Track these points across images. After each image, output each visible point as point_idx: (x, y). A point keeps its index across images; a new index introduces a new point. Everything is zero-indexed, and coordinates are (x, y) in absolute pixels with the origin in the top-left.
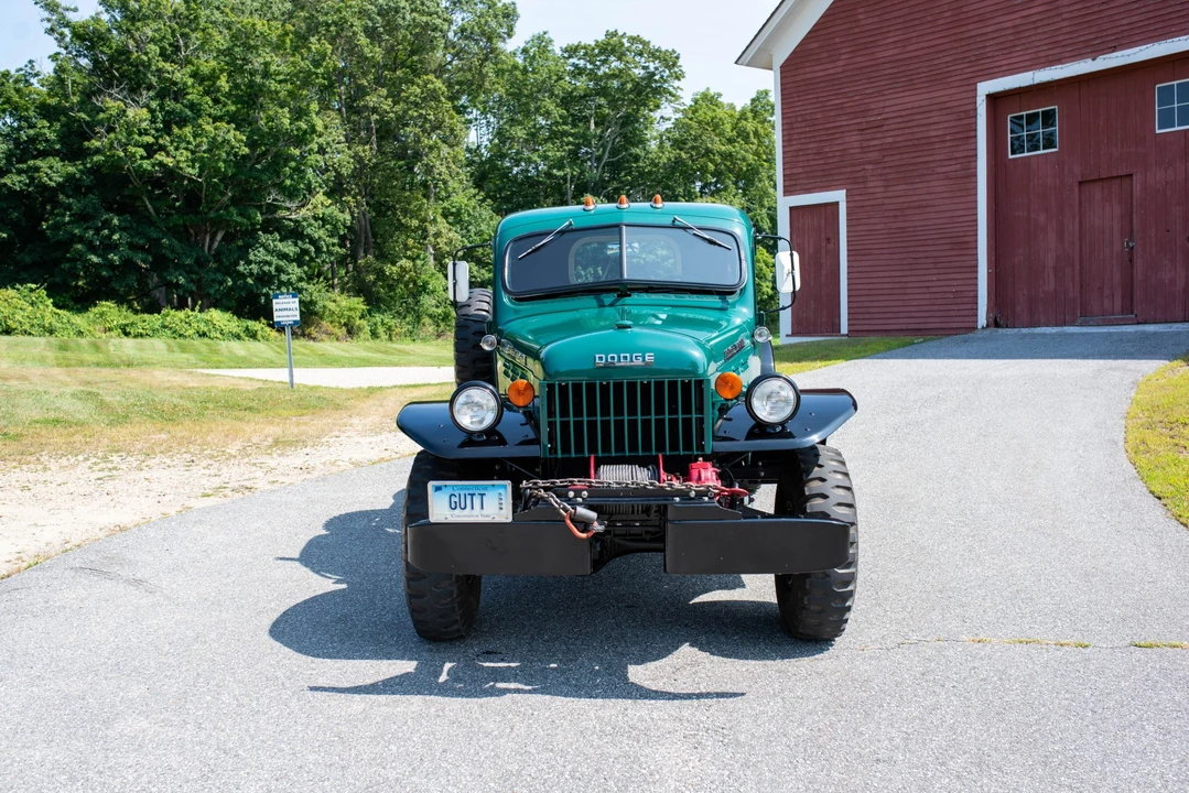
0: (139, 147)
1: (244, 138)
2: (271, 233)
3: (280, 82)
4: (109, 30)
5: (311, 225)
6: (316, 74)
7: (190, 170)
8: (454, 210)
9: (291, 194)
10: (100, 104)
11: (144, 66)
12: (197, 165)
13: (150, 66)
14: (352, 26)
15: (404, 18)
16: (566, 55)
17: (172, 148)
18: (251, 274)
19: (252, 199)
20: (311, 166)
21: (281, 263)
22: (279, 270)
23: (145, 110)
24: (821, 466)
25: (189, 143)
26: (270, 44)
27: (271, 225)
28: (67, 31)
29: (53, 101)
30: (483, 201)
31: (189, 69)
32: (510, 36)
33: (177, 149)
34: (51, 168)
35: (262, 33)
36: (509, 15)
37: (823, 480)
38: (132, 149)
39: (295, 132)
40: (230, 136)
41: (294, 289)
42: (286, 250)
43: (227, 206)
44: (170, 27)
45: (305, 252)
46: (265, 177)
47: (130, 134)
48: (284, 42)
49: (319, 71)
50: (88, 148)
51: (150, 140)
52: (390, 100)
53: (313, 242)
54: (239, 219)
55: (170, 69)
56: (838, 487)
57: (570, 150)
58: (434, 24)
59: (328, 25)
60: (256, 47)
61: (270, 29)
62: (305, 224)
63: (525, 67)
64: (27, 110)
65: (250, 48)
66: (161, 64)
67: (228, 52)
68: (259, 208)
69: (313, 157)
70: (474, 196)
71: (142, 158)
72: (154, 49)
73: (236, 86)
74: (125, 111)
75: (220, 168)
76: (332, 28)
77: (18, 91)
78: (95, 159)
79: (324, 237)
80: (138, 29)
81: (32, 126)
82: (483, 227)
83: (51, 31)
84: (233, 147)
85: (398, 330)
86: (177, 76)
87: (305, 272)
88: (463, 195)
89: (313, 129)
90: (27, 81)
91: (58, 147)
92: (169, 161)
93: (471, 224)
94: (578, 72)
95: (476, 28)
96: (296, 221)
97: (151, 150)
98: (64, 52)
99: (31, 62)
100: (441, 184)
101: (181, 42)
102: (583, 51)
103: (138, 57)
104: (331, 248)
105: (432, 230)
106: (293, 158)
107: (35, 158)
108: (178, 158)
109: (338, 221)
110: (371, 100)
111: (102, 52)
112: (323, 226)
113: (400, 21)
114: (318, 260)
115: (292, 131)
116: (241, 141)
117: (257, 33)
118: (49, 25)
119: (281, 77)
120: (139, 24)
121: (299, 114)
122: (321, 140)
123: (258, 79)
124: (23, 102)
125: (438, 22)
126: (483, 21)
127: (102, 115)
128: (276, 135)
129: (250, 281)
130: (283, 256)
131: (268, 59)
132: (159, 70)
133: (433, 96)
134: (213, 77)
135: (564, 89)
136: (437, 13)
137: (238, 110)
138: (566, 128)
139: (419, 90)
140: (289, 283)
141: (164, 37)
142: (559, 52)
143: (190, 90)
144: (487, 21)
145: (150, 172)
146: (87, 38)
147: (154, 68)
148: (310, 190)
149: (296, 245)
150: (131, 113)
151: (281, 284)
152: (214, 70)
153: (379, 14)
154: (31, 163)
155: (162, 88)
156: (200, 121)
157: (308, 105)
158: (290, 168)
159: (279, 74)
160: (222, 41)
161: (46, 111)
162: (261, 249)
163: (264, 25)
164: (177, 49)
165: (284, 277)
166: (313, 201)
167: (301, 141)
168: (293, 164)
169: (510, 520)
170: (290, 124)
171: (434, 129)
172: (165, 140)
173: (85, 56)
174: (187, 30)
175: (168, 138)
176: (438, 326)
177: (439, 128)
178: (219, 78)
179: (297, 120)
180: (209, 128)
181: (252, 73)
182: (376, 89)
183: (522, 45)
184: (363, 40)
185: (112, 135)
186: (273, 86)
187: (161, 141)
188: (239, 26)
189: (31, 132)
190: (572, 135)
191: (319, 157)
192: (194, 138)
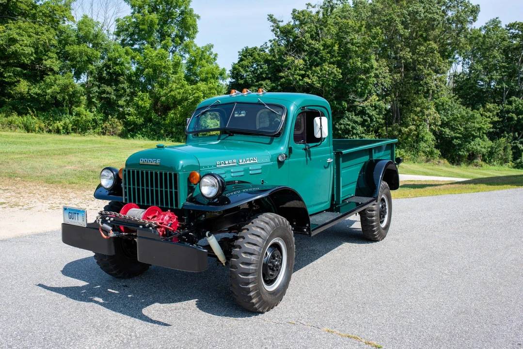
0: (299, 76)
1: (341, 71)
2: (351, 112)
3: (358, 47)
4: (293, 28)
5: (369, 109)
6: (373, 42)
7: (319, 85)
8: (440, 103)
9: (361, 95)
10: (285, 58)
11: (304, 43)
12: (321, 83)
13: (306, 42)
14: (395, 21)
15: (420, 16)
16: (508, 28)
17: (311, 76)
18: (341, 129)
19: (344, 97)
20: (371, 84)
21: (354, 125)
22: (353, 128)
23: (302, 61)
24: (253, 223)
25: (318, 73)
26: (355, 30)
27: (352, 108)
28: (278, 30)
29: (270, 58)
30: (457, 99)
31: (322, 42)
32: (475, 21)
33: (313, 76)
34: (266, 84)
35: (351, 26)
36: (475, 11)
37: (248, 230)
38: (295, 76)
39: (363, 68)
40: (334, 71)
41: (359, 137)
42: (356, 120)
43: (333, 100)
44: (316, 26)
45: (366, 121)
46: (349, 88)
47: (295, 70)
48: (361, 29)
49: (375, 41)
50: (280, 76)
51: (303, 72)
52: (411, 53)
53: (370, 117)
54: (337, 106)
55: (314, 43)
56: (253, 234)
57: (505, 75)
58: (434, 18)
59: (385, 21)
60: (349, 32)
61: (355, 24)
62: (366, 108)
63: (484, 36)
64: (260, 62)
65: (347, 33)
66: (311, 41)
67: (337, 34)
68: (346, 101)
69: (372, 79)
70: (453, 97)
71: (300, 80)
72: (308, 35)
73: (339, 50)
74: (294, 61)
75: (330, 84)
76: (386, 22)
77: (258, 54)
78: (281, 80)
79: (375, 115)
80: (302, 28)
81: (261, 68)
82: (455, 111)
83: (273, 30)
84: (335, 75)
85: (407, 157)
86: (317, 46)
87: (365, 130)
88: (446, 97)
89: (372, 67)
90: (264, 51)
91: (270, 76)
92: (309, 81)
93: (449, 110)
94: (515, 36)
95: (455, 18)
96: (363, 107)
97: (303, 76)
98: (277, 38)
99: (266, 43)
100: (431, 92)
101: (320, 32)
102: (517, 26)
103: (302, 38)
104: (377, 119)
105: (427, 112)
106: (362, 79)
107: (262, 80)
108: (313, 80)
109: (382, 108)
110: (401, 54)
111: (290, 38)
112: (375, 109)
113: (419, 18)
114: (371, 125)
115: (362, 67)
116: (339, 72)
117: (349, 26)
118: (272, 28)
119: (359, 45)
120: (303, 25)
121: (366, 60)
122: (377, 72)
123: (349, 46)
124: (259, 58)
125: (436, 16)
126: (459, 15)
127: (286, 63)
128: (355, 69)
129: (340, 132)
130: (355, 122)
131: (353, 37)
132: (310, 44)
133: (432, 51)
134: (333, 45)
135: (504, 45)
136: (437, 13)
137: (341, 60)
138: (503, 64)
139: (424, 48)
140: (357, 134)
141: (313, 30)
142: (504, 27)
143: (322, 52)
144: (461, 15)
145: (302, 86)
146: (286, 32)
147: (307, 43)
148: (370, 93)
149: (362, 117)
150: (296, 62)
151: (354, 134)
152: (332, 43)
153: (409, 15)
154: (260, 82)
155: (310, 51)
156: (324, 64)
157: (370, 56)
158: (361, 84)
159: (357, 43)
160: (335, 31)
161: (267, 61)
162: (346, 119)
163: (353, 23)
164: (318, 35)
165: (355, 131)
166: (371, 98)
167: (367, 72)
168: (362, 82)
169: (86, 226)
170: (361, 65)
171: (430, 66)
172: (309, 72)
173: (285, 40)
174: (322, 27)
175: (310, 72)
176: (428, 156)
177: (433, 66)
178: (335, 46)
179: (365, 63)
180: (326, 67)
181: (347, 43)
182: (405, 49)
183: (484, 25)
184: (400, 27)
185: (289, 71)
186: (355, 48)
187: (307, 73)
188: (342, 24)
189: (261, 70)
190: (507, 68)
191: (374, 79)
192: (321, 71)
